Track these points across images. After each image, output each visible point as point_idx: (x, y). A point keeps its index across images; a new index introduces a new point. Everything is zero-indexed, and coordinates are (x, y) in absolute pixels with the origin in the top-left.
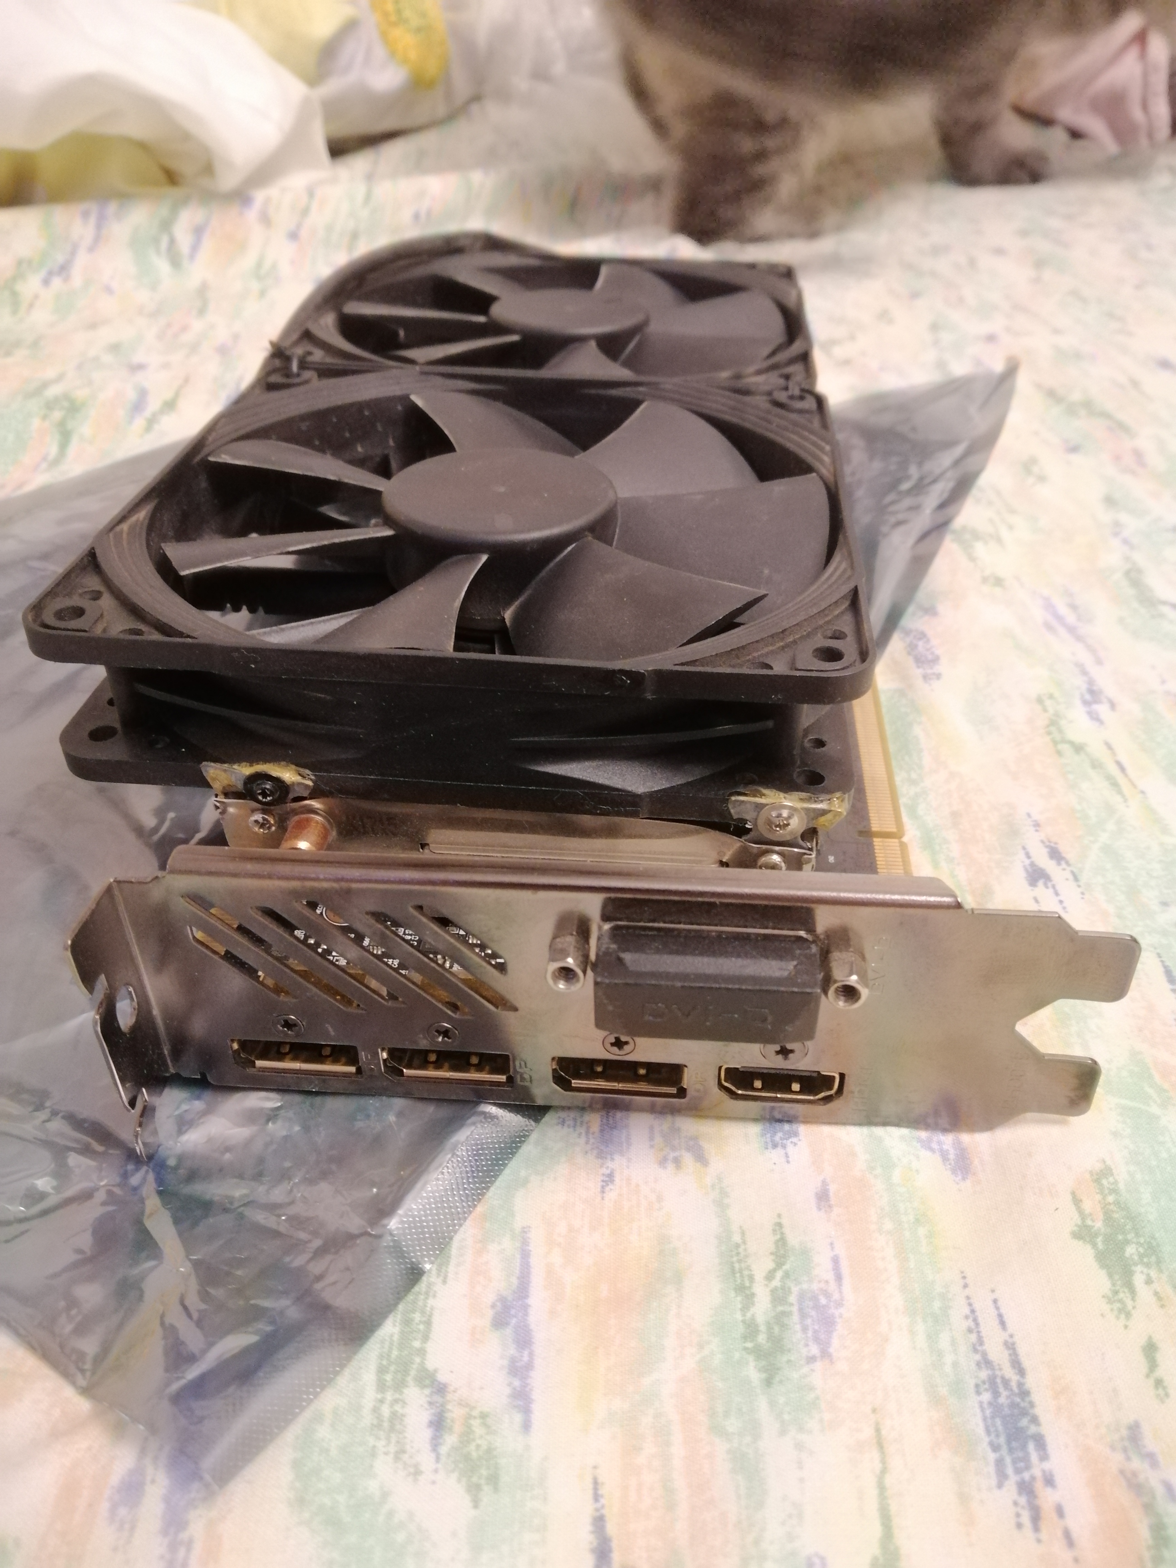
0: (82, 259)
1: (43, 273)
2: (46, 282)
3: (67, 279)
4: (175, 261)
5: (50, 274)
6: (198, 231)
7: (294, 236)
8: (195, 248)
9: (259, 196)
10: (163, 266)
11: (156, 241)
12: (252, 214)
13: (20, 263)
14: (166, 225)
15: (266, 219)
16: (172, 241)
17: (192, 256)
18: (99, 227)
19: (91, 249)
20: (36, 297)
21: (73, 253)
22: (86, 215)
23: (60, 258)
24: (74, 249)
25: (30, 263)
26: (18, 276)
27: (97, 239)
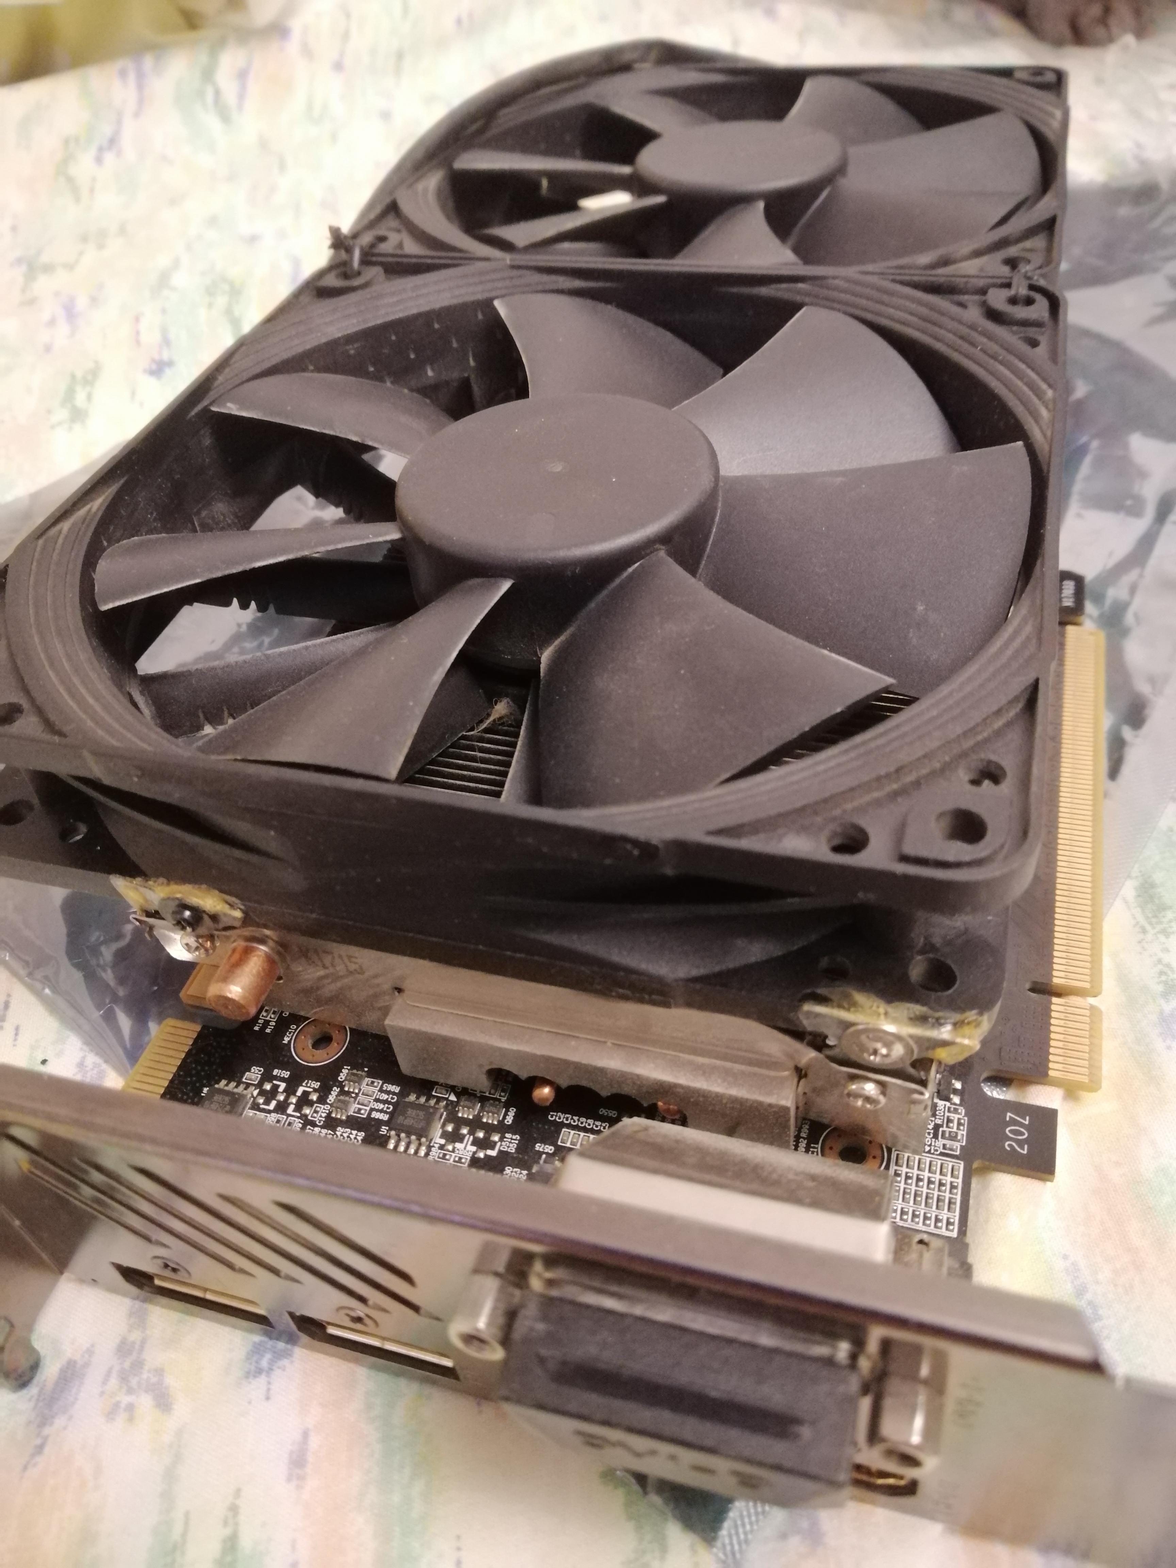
0: (129, 128)
1: (93, 152)
2: (99, 160)
3: (119, 154)
4: (224, 114)
5: (101, 149)
6: (242, 76)
7: (338, 66)
8: (241, 96)
9: (296, 25)
10: (212, 122)
11: (201, 94)
12: (293, 46)
13: (66, 142)
14: (208, 75)
15: (307, 52)
16: (217, 93)
17: (240, 107)
18: (140, 87)
19: (137, 114)
20: (94, 179)
21: (119, 122)
22: (123, 74)
23: (107, 130)
24: (120, 116)
25: (77, 140)
26: (68, 159)
27: (141, 101)
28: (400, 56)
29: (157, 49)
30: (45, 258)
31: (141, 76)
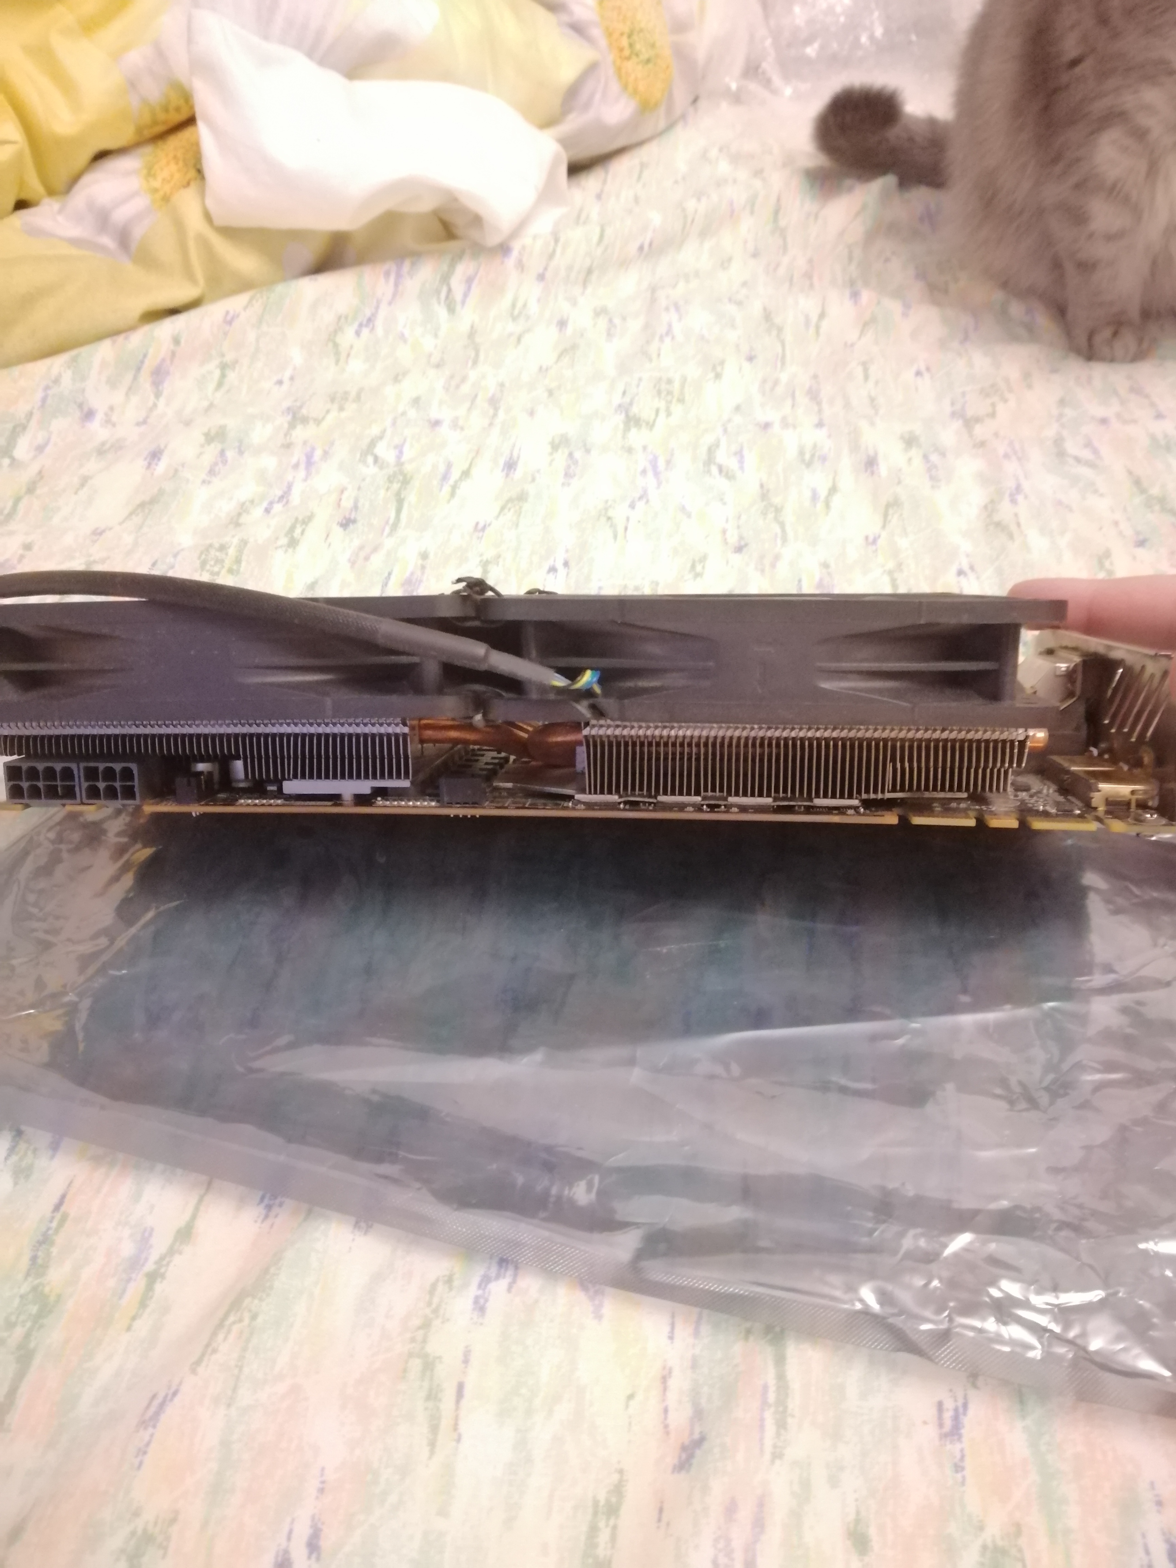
0: (383, 312)
1: (356, 326)
2: (358, 333)
3: (373, 329)
4: (451, 309)
5: (361, 325)
6: (469, 281)
7: (541, 277)
8: (466, 295)
9: (516, 246)
10: (441, 312)
11: (438, 292)
12: (511, 262)
13: (339, 318)
14: (445, 279)
15: (521, 266)
16: (450, 290)
17: (463, 303)
18: (396, 285)
19: (390, 303)
20: (351, 347)
21: (377, 308)
22: (387, 274)
23: (368, 312)
24: (379, 302)
25: (346, 318)
26: (338, 330)
27: (395, 295)
28: (590, 271)
29: (415, 256)
30: (304, 411)
31: (399, 276)
